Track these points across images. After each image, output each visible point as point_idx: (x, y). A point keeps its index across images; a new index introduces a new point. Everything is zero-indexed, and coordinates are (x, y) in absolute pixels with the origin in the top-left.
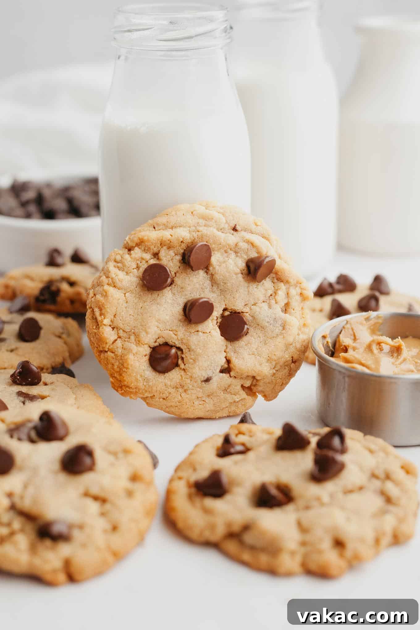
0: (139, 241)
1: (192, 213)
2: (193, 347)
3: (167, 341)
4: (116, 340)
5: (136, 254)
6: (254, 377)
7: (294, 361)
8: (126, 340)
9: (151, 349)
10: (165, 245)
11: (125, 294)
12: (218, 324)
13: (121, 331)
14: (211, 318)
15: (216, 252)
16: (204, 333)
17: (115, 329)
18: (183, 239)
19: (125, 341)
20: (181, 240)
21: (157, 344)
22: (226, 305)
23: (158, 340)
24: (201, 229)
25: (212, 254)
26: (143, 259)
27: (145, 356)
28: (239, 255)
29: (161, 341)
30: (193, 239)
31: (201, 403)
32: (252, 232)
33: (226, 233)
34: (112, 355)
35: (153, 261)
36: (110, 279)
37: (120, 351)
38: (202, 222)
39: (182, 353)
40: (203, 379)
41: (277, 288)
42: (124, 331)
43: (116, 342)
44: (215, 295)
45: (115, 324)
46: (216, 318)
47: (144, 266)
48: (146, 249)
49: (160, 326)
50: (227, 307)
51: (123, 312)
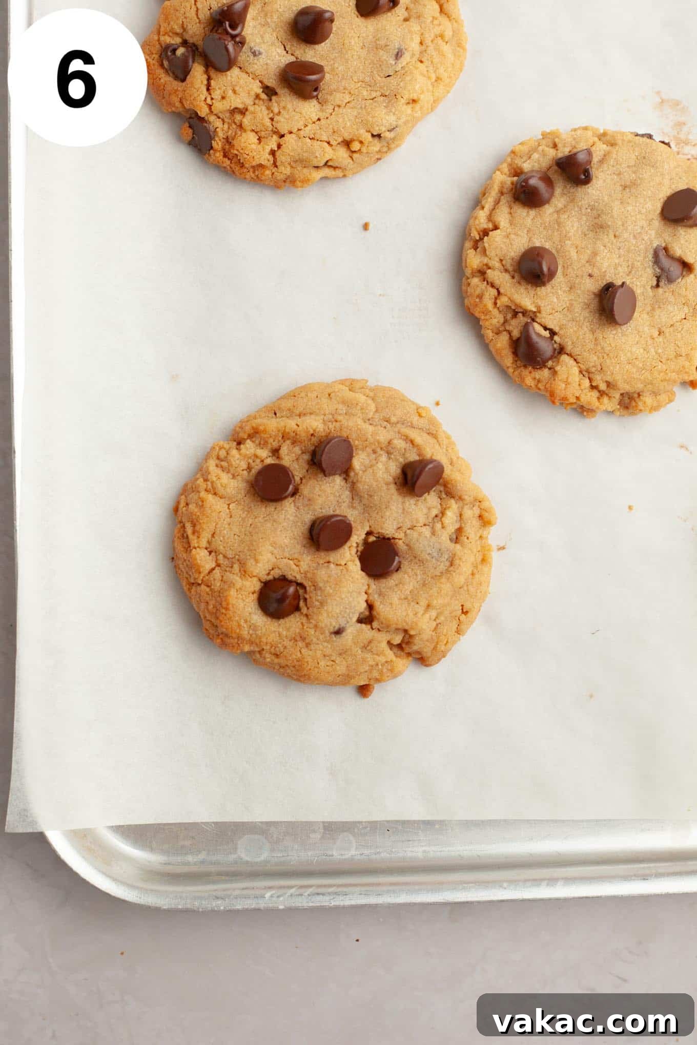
0: (252, 432)
1: (329, 395)
2: (321, 585)
3: (285, 573)
4: (213, 569)
5: (247, 449)
6: (406, 631)
7: (464, 611)
8: (228, 569)
9: (262, 584)
10: (288, 439)
11: (229, 505)
12: (359, 553)
13: (220, 557)
14: (348, 544)
15: (360, 452)
16: (337, 565)
17: (213, 554)
18: (314, 431)
19: (226, 571)
20: (312, 432)
21: (270, 577)
22: (370, 527)
23: (272, 572)
24: (339, 418)
25: (354, 454)
26: (256, 456)
27: (253, 593)
28: (392, 456)
29: (276, 573)
30: (328, 431)
31: (328, 664)
32: (412, 427)
33: (376, 426)
34: (208, 589)
35: (269, 461)
36: (209, 483)
37: (218, 585)
38: (343, 409)
39: (306, 592)
40: (332, 630)
41: (445, 506)
42: (225, 557)
43: (214, 572)
44: (356, 512)
45: (213, 547)
46: (355, 545)
47: (257, 466)
48: (262, 443)
49: (275, 551)
50: (373, 529)
51: (224, 530)
